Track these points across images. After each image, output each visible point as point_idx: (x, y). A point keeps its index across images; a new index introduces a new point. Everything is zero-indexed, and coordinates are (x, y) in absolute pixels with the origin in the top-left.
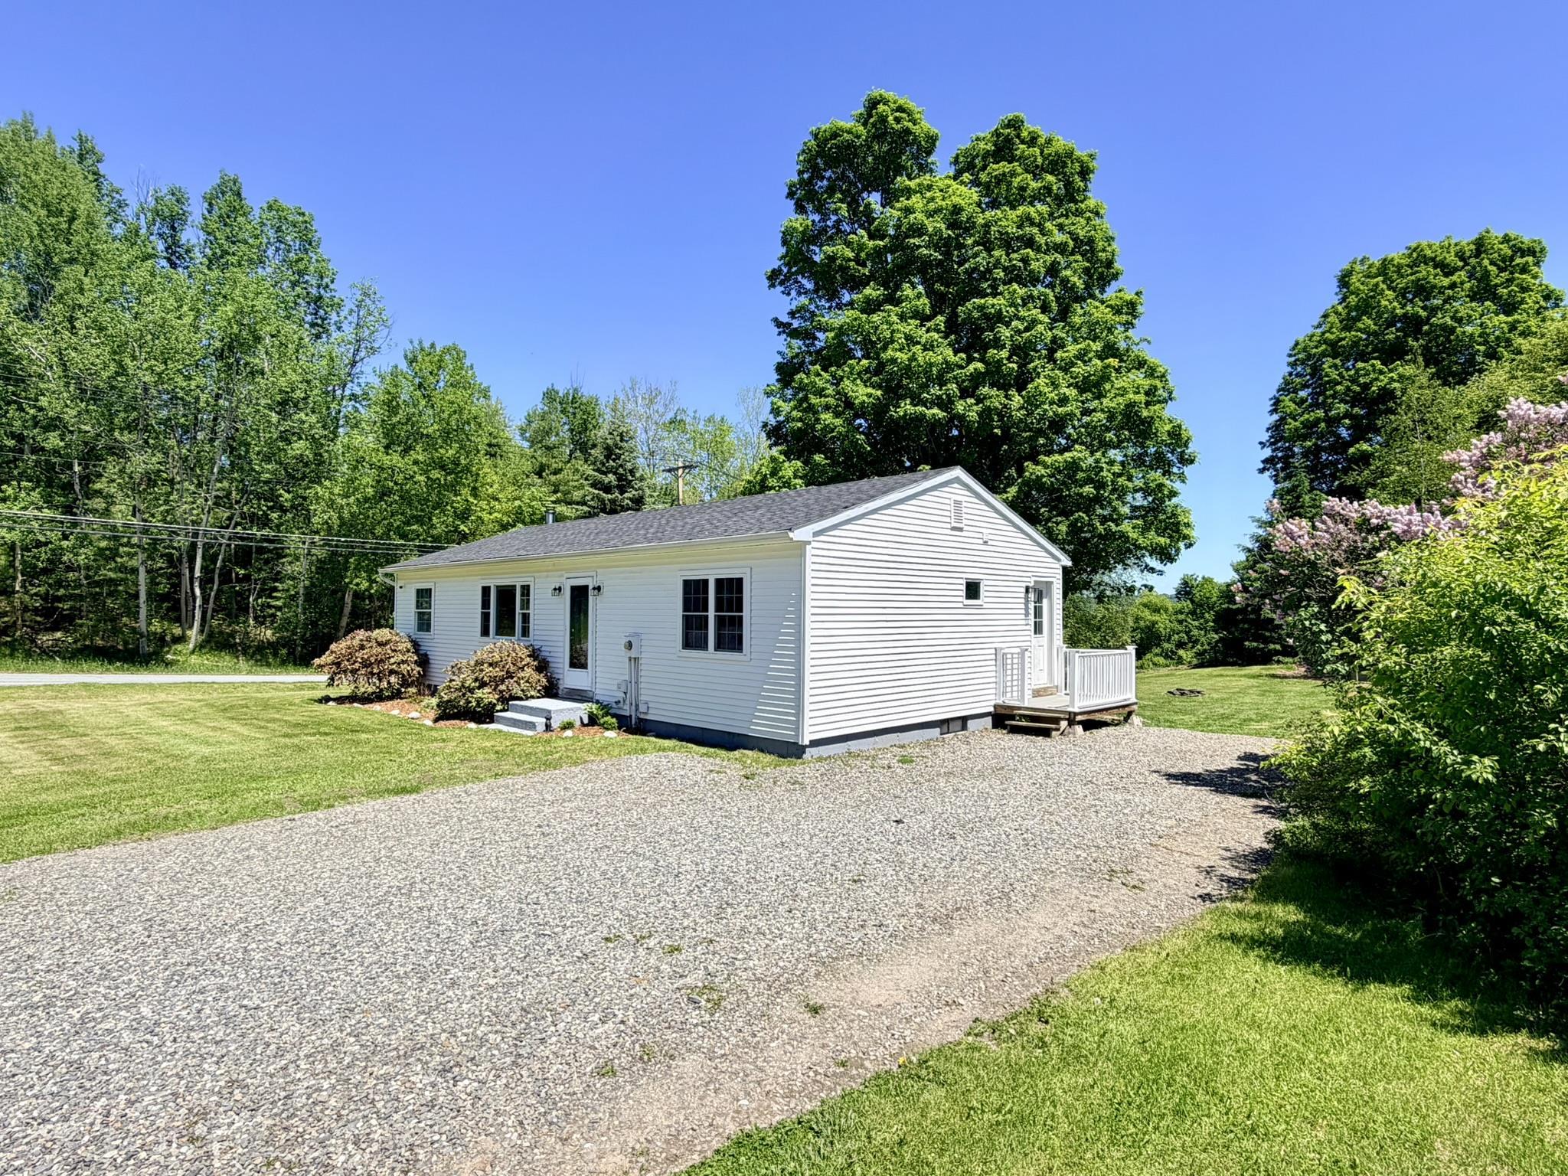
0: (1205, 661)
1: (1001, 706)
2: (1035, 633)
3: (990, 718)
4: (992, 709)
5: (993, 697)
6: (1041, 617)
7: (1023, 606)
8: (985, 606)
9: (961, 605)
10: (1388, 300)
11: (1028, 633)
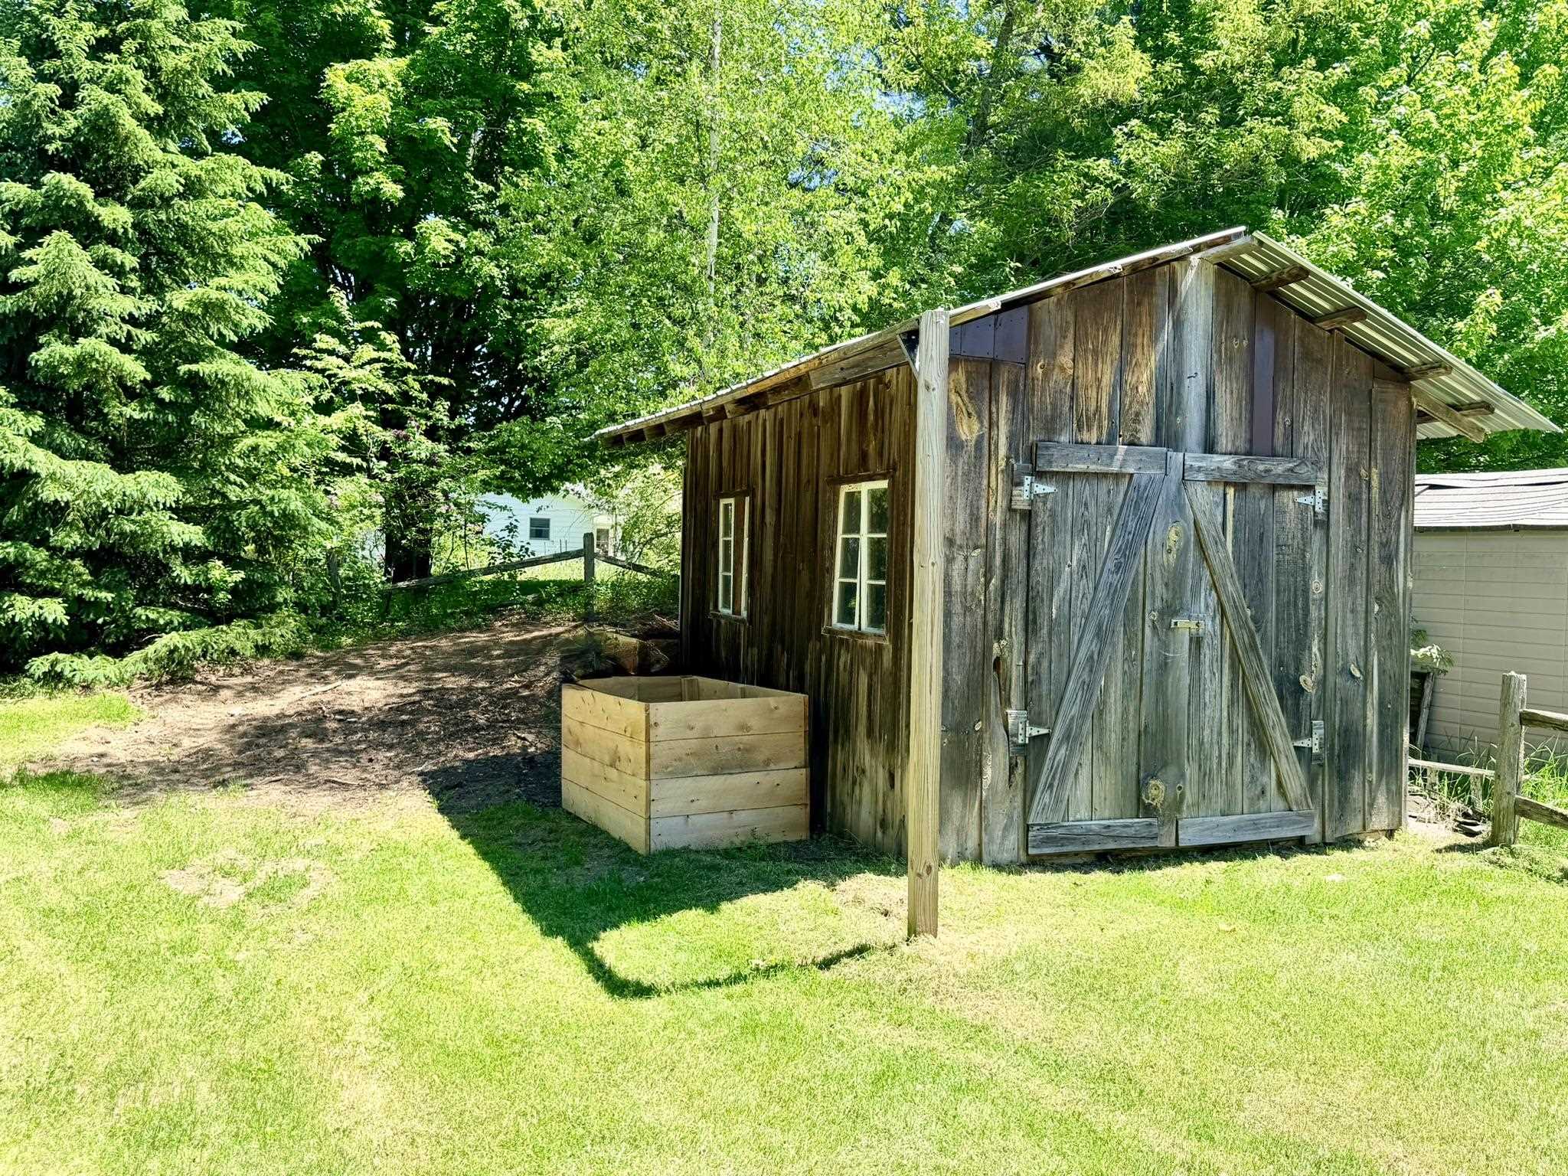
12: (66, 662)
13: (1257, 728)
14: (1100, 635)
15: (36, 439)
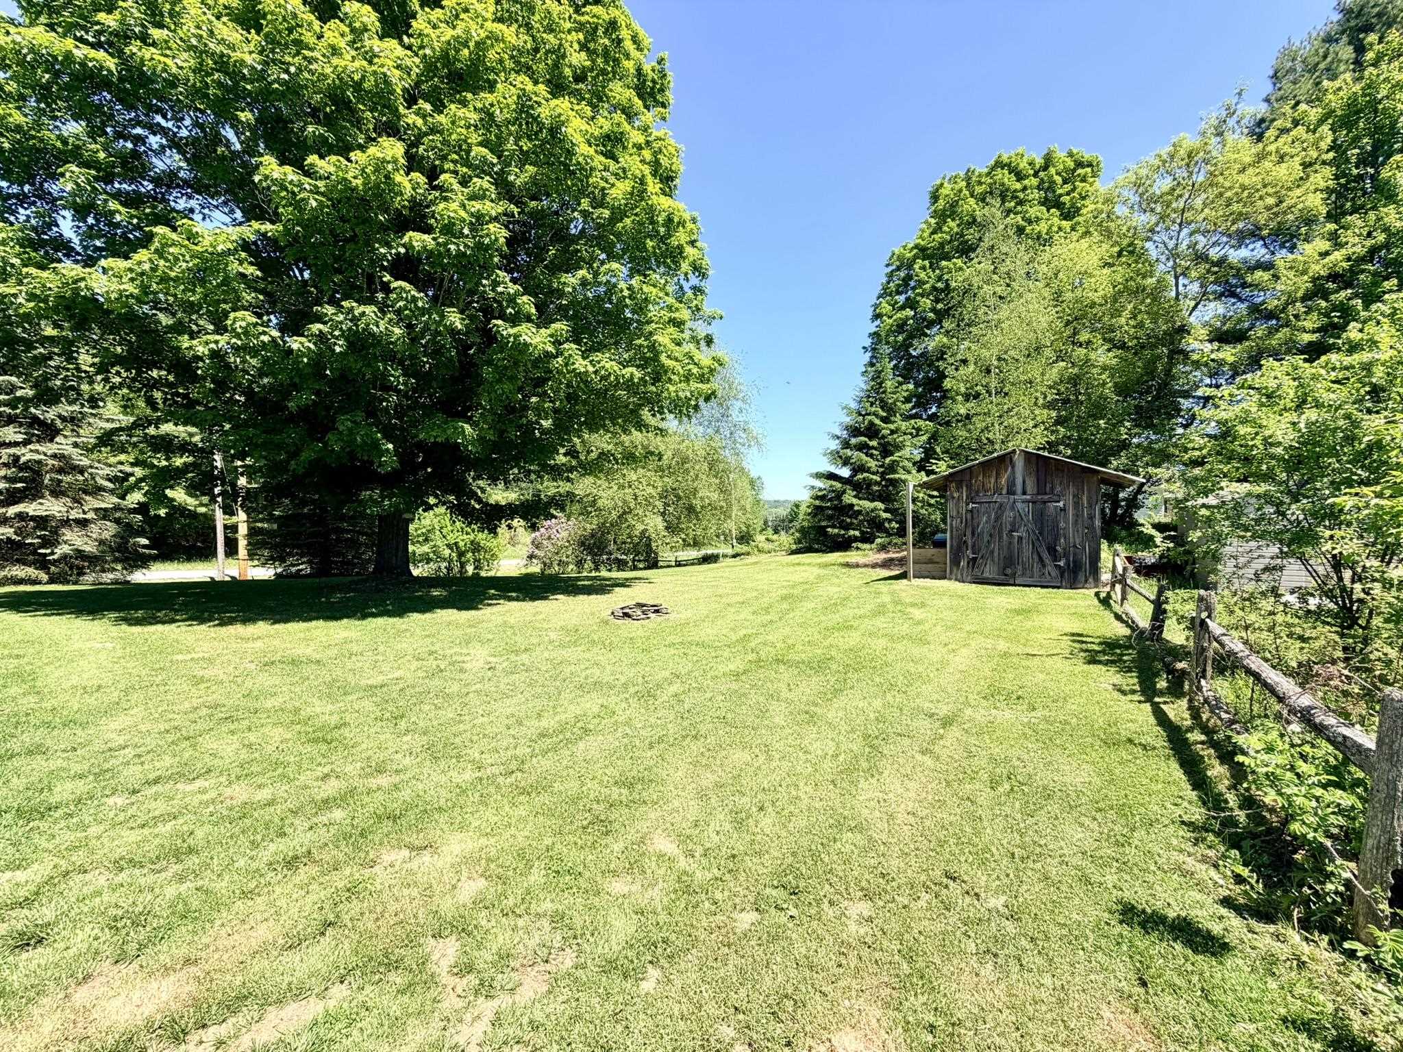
12: (860, 545)
13: (1041, 559)
14: (991, 535)
15: (855, 497)
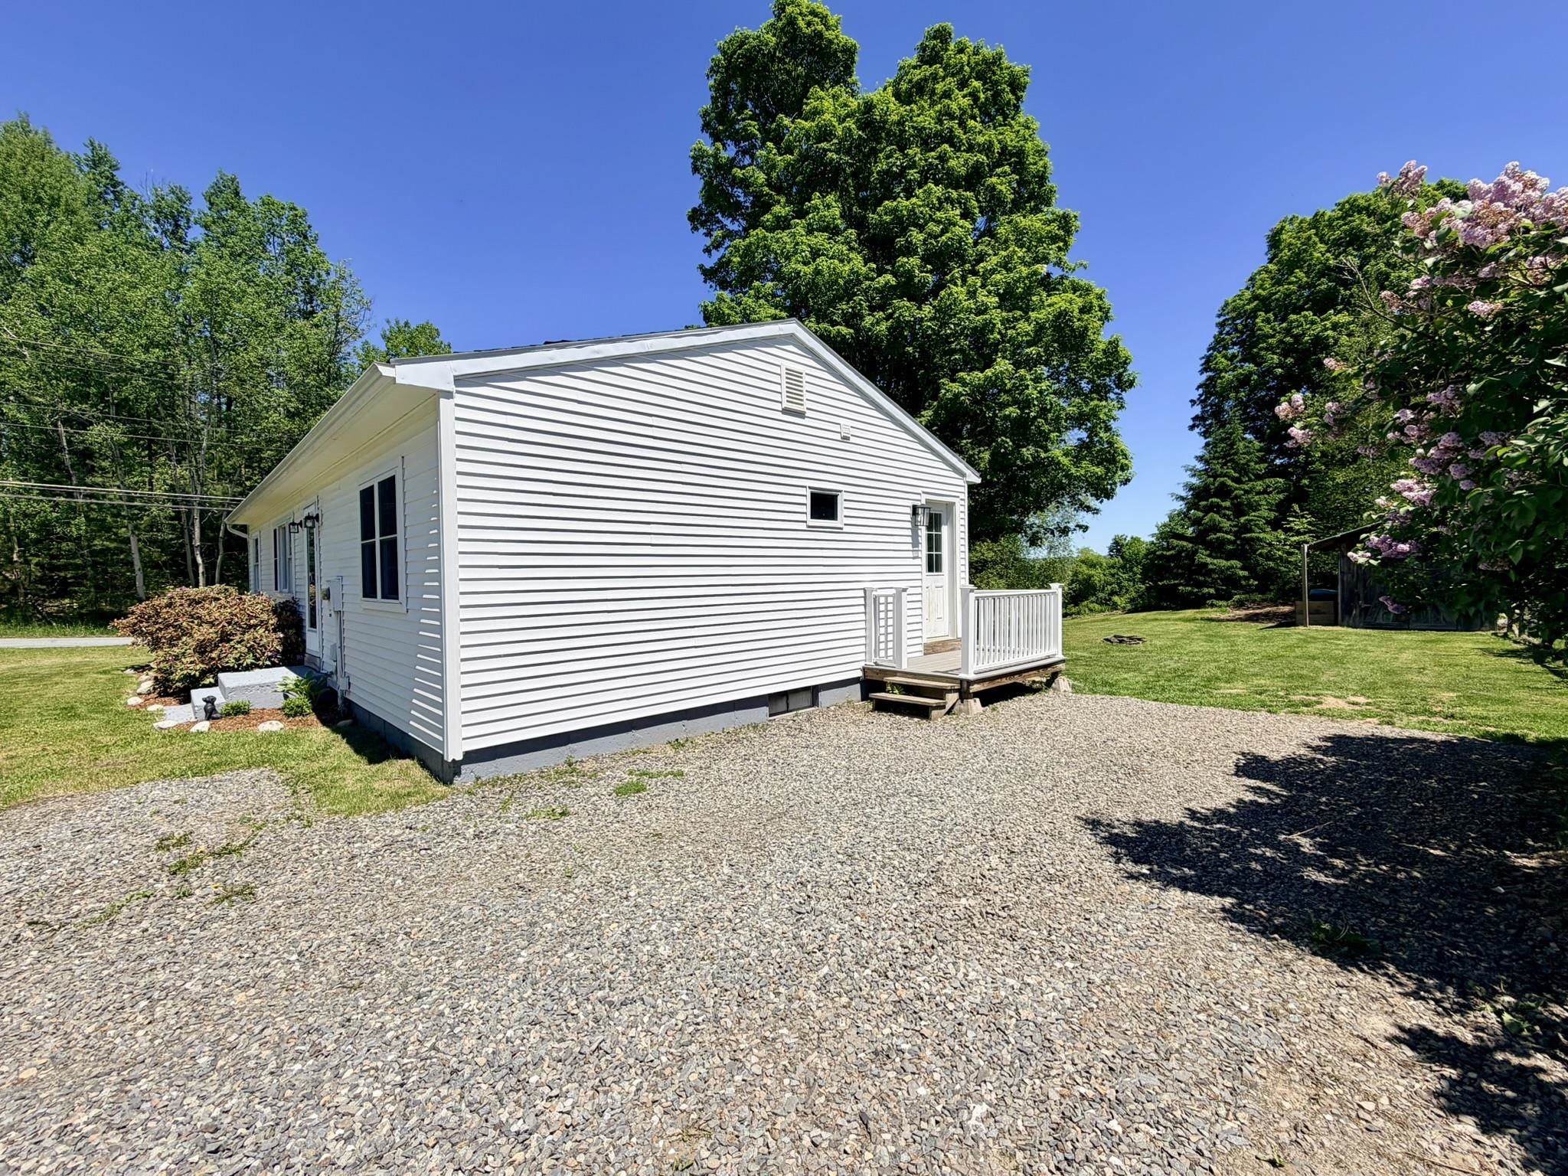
0: (1139, 605)
1: (872, 670)
2: (930, 569)
3: (858, 686)
4: (859, 674)
5: (862, 657)
6: (939, 548)
7: (909, 532)
8: (846, 529)
9: (803, 526)
10: (1319, 252)
11: (918, 569)
15: (1208, 556)
